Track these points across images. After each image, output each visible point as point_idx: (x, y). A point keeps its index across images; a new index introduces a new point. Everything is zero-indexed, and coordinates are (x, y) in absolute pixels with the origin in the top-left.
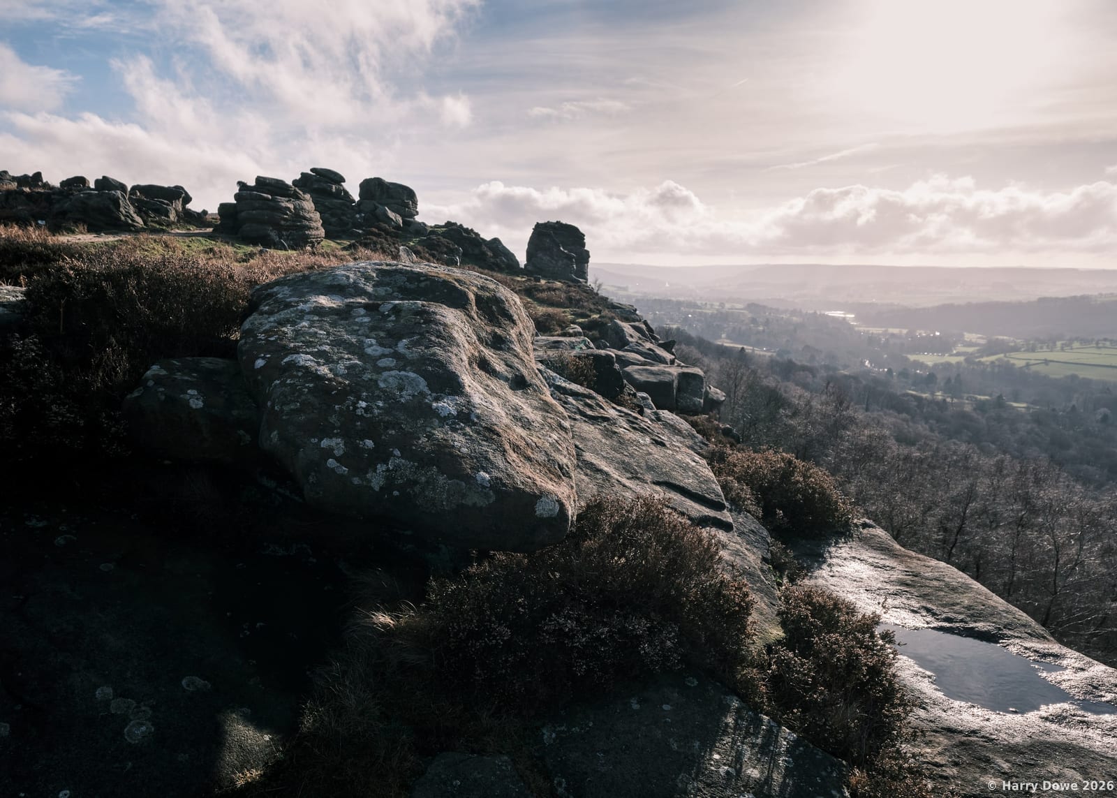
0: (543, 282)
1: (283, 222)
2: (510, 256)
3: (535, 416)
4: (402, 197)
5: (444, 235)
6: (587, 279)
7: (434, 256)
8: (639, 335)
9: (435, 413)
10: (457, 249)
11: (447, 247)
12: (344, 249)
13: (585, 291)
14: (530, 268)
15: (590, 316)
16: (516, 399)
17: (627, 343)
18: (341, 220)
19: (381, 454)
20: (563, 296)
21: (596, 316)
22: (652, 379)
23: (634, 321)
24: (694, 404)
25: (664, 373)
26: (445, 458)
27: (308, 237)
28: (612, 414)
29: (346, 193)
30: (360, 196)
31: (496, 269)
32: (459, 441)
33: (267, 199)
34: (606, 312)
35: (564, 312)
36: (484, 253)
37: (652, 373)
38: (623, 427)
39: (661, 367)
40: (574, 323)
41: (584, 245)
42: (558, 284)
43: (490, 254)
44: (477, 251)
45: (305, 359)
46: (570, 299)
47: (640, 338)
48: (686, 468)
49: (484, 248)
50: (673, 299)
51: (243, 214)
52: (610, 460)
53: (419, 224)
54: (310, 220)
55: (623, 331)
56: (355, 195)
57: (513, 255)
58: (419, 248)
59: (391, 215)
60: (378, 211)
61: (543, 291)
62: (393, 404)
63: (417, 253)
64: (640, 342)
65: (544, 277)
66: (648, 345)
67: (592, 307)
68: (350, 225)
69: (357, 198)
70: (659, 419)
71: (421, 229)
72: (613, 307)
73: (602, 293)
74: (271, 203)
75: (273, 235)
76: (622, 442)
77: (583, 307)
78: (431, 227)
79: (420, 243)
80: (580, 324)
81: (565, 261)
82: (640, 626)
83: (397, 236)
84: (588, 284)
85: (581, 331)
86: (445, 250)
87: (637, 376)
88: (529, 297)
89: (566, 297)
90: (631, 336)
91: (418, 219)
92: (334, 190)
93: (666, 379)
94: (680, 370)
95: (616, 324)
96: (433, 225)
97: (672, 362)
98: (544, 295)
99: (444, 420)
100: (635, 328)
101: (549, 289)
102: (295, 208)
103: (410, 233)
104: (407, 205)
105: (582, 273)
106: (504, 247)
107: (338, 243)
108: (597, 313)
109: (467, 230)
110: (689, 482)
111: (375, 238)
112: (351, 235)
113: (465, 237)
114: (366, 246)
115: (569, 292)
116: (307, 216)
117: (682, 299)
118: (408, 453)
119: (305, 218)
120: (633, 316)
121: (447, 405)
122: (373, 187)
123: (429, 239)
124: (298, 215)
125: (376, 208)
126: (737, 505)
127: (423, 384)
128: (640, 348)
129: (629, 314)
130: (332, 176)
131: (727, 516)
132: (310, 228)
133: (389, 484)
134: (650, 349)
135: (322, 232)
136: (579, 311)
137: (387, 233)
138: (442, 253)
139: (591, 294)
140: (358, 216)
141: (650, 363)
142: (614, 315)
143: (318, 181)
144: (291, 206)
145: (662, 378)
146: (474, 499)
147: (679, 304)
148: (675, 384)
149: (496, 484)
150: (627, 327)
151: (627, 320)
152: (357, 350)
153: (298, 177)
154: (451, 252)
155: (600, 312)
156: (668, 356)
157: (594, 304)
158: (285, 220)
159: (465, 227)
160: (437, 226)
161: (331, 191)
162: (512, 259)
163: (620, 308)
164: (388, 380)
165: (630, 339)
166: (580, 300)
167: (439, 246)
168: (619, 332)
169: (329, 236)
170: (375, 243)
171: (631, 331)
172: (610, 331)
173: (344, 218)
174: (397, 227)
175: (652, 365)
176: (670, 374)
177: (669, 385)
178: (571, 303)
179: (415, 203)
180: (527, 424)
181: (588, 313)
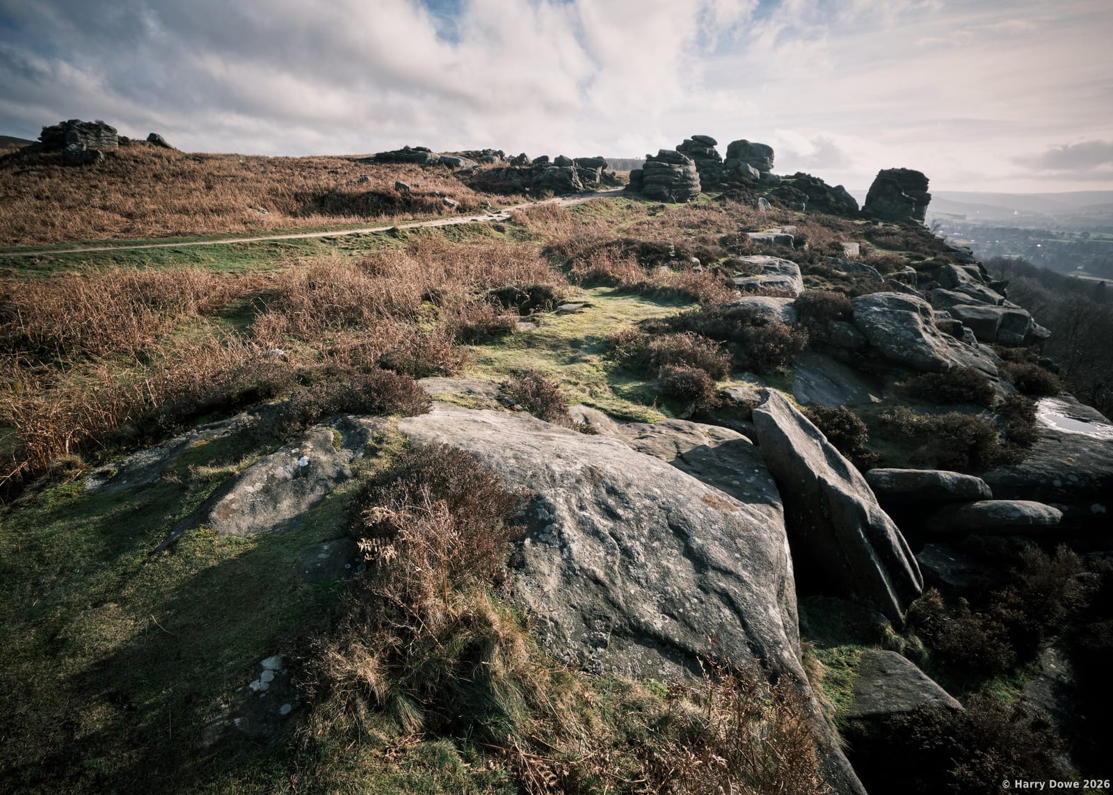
0: (881, 224)
1: (674, 183)
2: (851, 201)
3: (939, 344)
4: (762, 154)
5: (794, 185)
6: (924, 220)
7: (783, 203)
8: (971, 277)
9: (916, 342)
10: (804, 197)
11: (796, 195)
12: (716, 199)
13: (922, 235)
14: (868, 211)
15: (923, 259)
16: (934, 339)
17: (958, 284)
18: (711, 175)
19: (905, 349)
20: (901, 239)
21: (930, 259)
22: (978, 316)
23: (968, 263)
24: (1014, 339)
25: (989, 312)
26: (920, 351)
27: (690, 192)
28: (959, 344)
29: (716, 153)
30: (727, 155)
31: (838, 213)
32: (923, 348)
33: (666, 167)
34: (941, 256)
35: (901, 254)
36: (828, 200)
37: (978, 311)
38: (963, 349)
39: (988, 307)
40: (908, 264)
41: (926, 188)
42: (896, 227)
43: (833, 199)
44: (821, 197)
45: (880, 326)
46: (907, 243)
47: (971, 280)
48: (985, 364)
49: (828, 195)
50: (1021, 228)
51: (648, 178)
52: (957, 359)
53: (774, 176)
54: (692, 180)
55: (956, 274)
56: (723, 154)
57: (854, 199)
58: (773, 197)
59: (752, 170)
60: (740, 168)
61: (881, 235)
62: (906, 339)
63: (772, 202)
64: (971, 284)
65: (882, 219)
66: (979, 287)
67: (927, 250)
68: (718, 180)
69: (724, 157)
70: (977, 347)
71: (775, 181)
72: (948, 250)
73: (939, 234)
74: (668, 170)
75: (666, 192)
76: (962, 354)
77: (918, 250)
78: (783, 178)
79: (773, 193)
80: (915, 266)
81: (905, 204)
82: (964, 390)
83: (754, 187)
84: (925, 224)
85: (915, 272)
86: (794, 197)
87: (963, 313)
88: (869, 241)
89: (903, 242)
90: (963, 278)
91: (773, 172)
92: (708, 152)
93: (991, 317)
94: (1006, 311)
95: (950, 268)
96: (784, 175)
97: (1001, 303)
98: (883, 239)
99: (919, 343)
100: (969, 271)
101: (888, 234)
102: (684, 172)
103: (766, 184)
104: (765, 161)
105: (920, 214)
106: (846, 193)
107: (709, 196)
108: (932, 256)
109: (815, 180)
110: (986, 368)
111: (738, 191)
112: (718, 188)
113: (812, 187)
114: (732, 197)
115: (907, 236)
116: (691, 177)
117: (1032, 228)
118: (912, 349)
119: (690, 179)
120: (968, 259)
121: (919, 340)
122: (738, 148)
123: (782, 189)
124: (686, 177)
125: (739, 165)
126: (1004, 378)
127: (912, 335)
128: (971, 289)
129: (963, 257)
130: (708, 141)
131: (998, 379)
132: (692, 186)
133: (907, 356)
134: (980, 291)
135: (699, 188)
136: (915, 254)
137: (747, 185)
138: (791, 200)
139: (927, 237)
140: (724, 172)
141: (977, 302)
142: (948, 258)
143: (696, 146)
144: (681, 170)
145: (986, 316)
146: (927, 360)
147: (1027, 233)
148: (999, 322)
149: (933, 358)
150: (960, 270)
151: (961, 262)
152: (893, 325)
153: (681, 143)
154: (800, 199)
155: (935, 255)
156: (997, 297)
157: (930, 247)
158: (676, 181)
159: (812, 176)
160: (787, 177)
161: (706, 154)
162: (852, 205)
163: (957, 251)
164: (904, 333)
165: (962, 281)
166: (918, 244)
167: (789, 194)
168: (952, 275)
169: (703, 190)
170: (739, 195)
171: (964, 274)
172: (942, 274)
173: (713, 174)
174: (756, 180)
175: (979, 304)
176: (995, 313)
177: (993, 322)
178: (907, 246)
179: (772, 159)
180: (938, 346)
181: (923, 256)
